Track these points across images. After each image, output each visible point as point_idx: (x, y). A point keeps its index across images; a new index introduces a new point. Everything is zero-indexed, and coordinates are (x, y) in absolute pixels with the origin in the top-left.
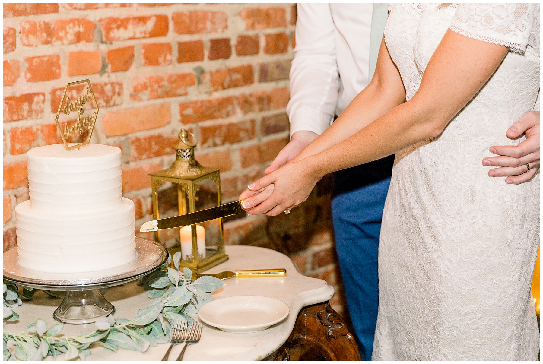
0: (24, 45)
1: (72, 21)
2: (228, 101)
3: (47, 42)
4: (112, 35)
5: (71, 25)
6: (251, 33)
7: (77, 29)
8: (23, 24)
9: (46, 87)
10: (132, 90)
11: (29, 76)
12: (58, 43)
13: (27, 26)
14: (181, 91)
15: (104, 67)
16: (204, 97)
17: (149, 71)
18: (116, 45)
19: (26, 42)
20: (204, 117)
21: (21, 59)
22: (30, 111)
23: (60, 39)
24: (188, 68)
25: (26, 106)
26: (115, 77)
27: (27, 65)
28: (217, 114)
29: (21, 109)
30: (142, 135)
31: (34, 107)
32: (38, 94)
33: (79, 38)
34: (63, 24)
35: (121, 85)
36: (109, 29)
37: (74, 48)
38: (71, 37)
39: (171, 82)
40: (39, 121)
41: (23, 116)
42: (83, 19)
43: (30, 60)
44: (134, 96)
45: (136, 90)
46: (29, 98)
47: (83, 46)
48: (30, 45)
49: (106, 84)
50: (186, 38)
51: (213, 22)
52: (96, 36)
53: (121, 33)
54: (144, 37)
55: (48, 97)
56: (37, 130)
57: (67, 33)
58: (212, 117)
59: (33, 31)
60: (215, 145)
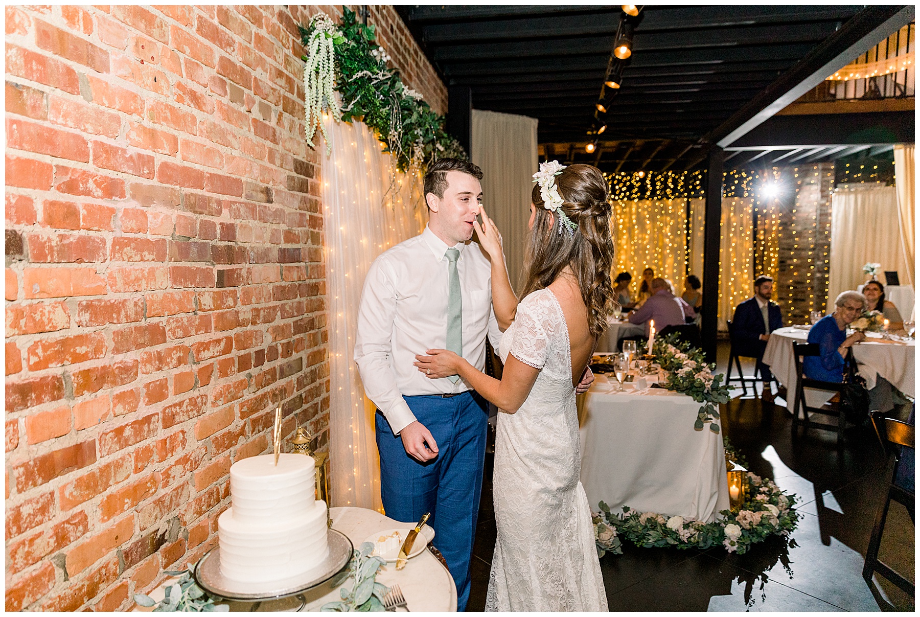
0: (143, 373)
1: (175, 348)
2: (264, 396)
3: (159, 369)
4: (200, 356)
5: (175, 352)
6: (274, 344)
7: (178, 354)
8: (142, 354)
9: (158, 407)
10: (213, 399)
11: (147, 399)
12: (167, 368)
13: (145, 356)
14: (240, 394)
15: (196, 383)
16: (252, 396)
17: (222, 382)
18: (203, 364)
19: (144, 371)
20: (253, 411)
21: (141, 386)
22: (149, 431)
23: (168, 364)
24: (242, 376)
25: (146, 428)
26: (203, 390)
27: (145, 390)
28: (259, 408)
29: (143, 431)
30: (218, 434)
31: (152, 426)
32: (153, 415)
33: (180, 361)
34: (170, 351)
35: (206, 396)
36: (198, 352)
37: (177, 371)
38: (174, 362)
39: (235, 388)
40: (154, 439)
41: (144, 436)
42: (182, 346)
43: (147, 386)
44: (214, 404)
45: (216, 399)
46: (148, 419)
47: (184, 368)
48: (147, 373)
49: (198, 397)
50: (242, 352)
51: (256, 339)
52: (190, 359)
53: (205, 354)
54: (219, 356)
55: (161, 415)
56: (154, 446)
57: (172, 358)
58: (257, 410)
59: (148, 361)
60: (259, 431)
